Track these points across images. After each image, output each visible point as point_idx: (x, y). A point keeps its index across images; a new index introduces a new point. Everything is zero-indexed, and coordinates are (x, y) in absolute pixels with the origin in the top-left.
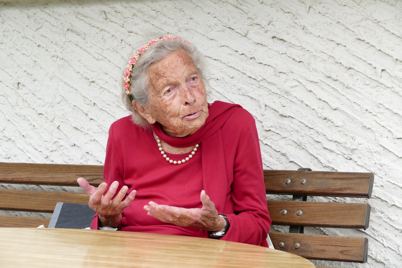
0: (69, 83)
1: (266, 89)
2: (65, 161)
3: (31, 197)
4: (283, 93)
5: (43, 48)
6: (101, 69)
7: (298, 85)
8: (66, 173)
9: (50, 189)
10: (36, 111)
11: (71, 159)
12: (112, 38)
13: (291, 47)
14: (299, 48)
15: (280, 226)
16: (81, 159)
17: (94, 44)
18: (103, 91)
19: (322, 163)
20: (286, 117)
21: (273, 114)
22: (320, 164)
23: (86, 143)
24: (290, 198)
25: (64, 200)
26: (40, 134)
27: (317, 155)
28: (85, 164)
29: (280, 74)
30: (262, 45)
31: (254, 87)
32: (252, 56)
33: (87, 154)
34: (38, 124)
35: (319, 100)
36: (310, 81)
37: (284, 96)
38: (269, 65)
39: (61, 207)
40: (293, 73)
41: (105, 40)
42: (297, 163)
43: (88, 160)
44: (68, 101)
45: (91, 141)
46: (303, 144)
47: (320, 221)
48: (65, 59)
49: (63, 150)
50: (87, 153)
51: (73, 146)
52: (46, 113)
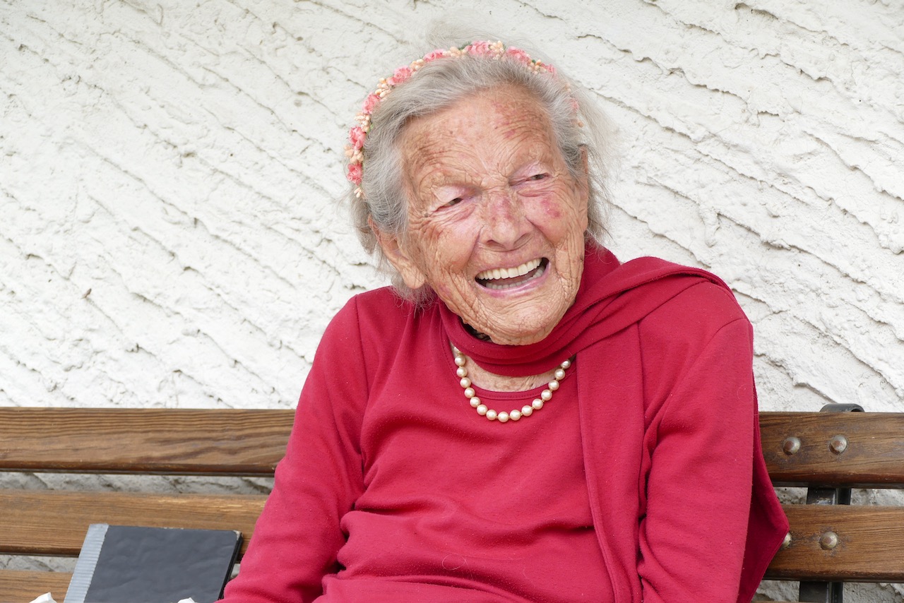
0: (116, 158)
1: (719, 164)
2: (110, 396)
3: (9, 511)
4: (772, 175)
5: (35, 53)
6: (212, 113)
7: (815, 150)
8: (116, 436)
9: (67, 483)
10: (19, 248)
11: (127, 391)
12: (244, 18)
13: (793, 33)
14: (819, 38)
15: (770, 582)
16: (159, 389)
17: (190, 39)
18: (222, 181)
19: (896, 386)
20: (781, 248)
21: (742, 239)
22: (888, 389)
23: (174, 342)
24: (800, 497)
25: (109, 517)
26: (31, 316)
27: (880, 362)
28: (171, 405)
29: (760, 117)
30: (705, 29)
31: (681, 158)
32: (675, 66)
33: (178, 374)
34: (25, 286)
35: (880, 196)
36: (852, 137)
37: (775, 185)
38: (728, 92)
39: (103, 539)
40: (800, 113)
41: (222, 25)
42: (818, 388)
43: (181, 392)
44: (113, 216)
45: (187, 334)
46: (836, 331)
47: (893, 563)
48: (104, 88)
49: (103, 363)
50: (176, 371)
51: (133, 351)
52: (50, 252)
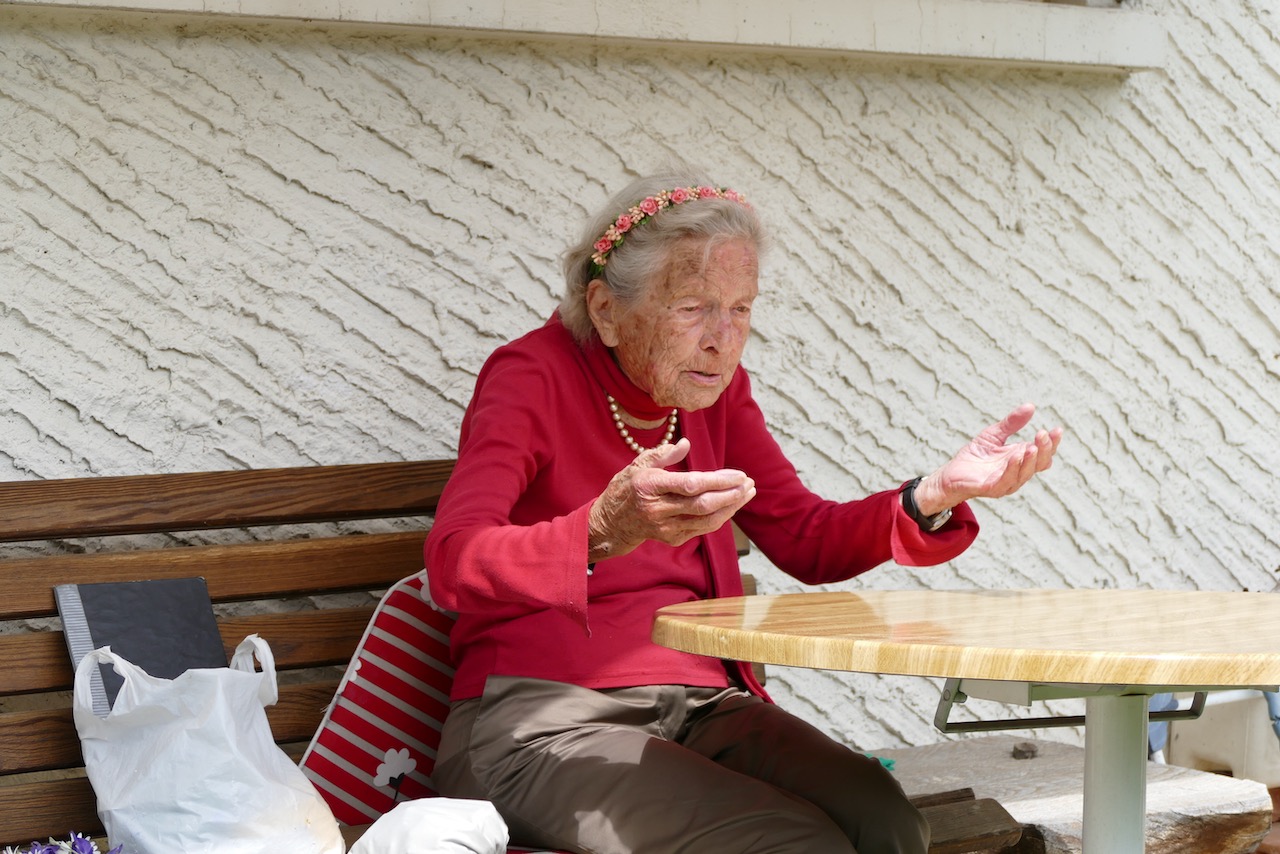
1: (449, 272)
4: (486, 283)
7: (514, 265)
20: (490, 336)
21: (461, 330)
29: (478, 239)
30: (440, 172)
31: (422, 268)
32: (421, 198)
36: (537, 257)
37: (487, 290)
38: (456, 220)
40: (506, 238)
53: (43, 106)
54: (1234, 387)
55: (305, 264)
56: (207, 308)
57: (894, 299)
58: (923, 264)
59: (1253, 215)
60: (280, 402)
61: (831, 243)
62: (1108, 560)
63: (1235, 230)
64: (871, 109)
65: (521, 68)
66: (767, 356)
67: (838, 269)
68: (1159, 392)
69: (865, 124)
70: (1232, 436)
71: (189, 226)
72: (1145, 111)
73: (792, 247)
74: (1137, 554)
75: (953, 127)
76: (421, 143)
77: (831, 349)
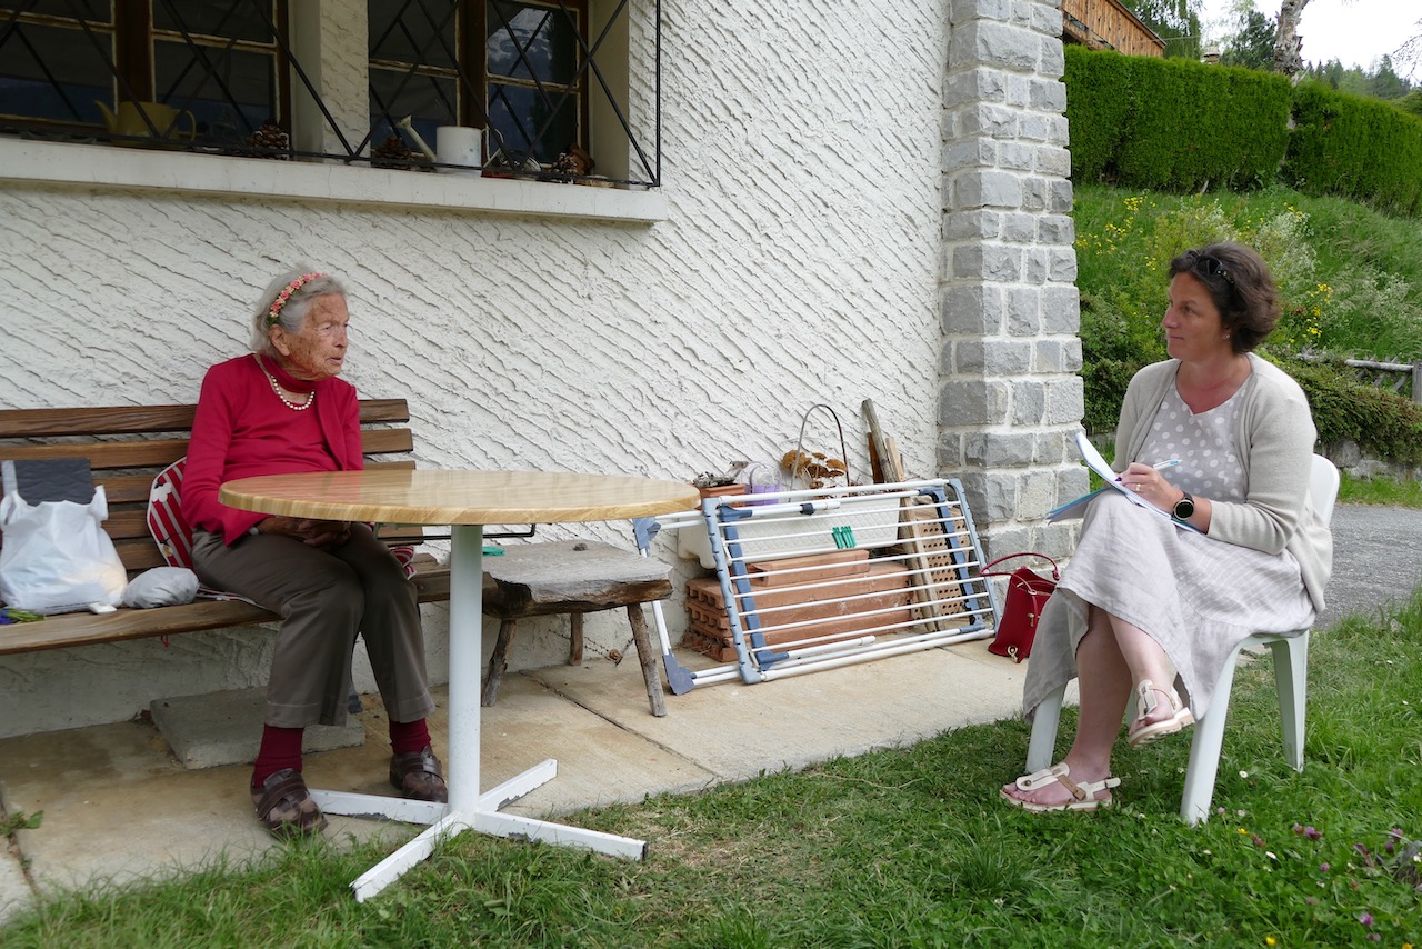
39: (13, 467)
53: (15, 228)
54: (715, 376)
55: (172, 308)
56: (114, 328)
57: (516, 330)
58: (533, 313)
59: (726, 293)
60: (159, 374)
61: (480, 302)
62: (643, 457)
63: (716, 301)
64: (501, 237)
65: (297, 214)
66: (443, 356)
67: (484, 315)
68: (672, 377)
69: (499, 245)
70: (714, 399)
71: (102, 288)
72: (663, 242)
73: (456, 304)
74: (659, 454)
75: (551, 247)
76: (237, 249)
77: (480, 354)
